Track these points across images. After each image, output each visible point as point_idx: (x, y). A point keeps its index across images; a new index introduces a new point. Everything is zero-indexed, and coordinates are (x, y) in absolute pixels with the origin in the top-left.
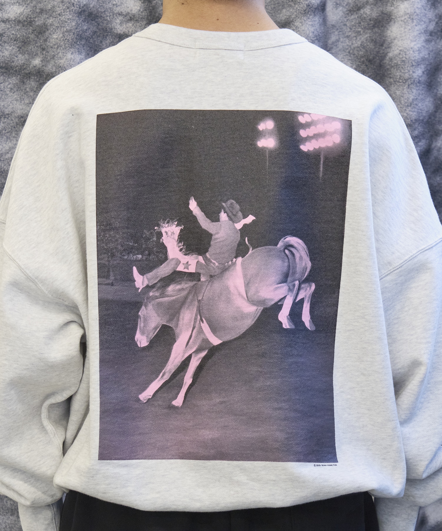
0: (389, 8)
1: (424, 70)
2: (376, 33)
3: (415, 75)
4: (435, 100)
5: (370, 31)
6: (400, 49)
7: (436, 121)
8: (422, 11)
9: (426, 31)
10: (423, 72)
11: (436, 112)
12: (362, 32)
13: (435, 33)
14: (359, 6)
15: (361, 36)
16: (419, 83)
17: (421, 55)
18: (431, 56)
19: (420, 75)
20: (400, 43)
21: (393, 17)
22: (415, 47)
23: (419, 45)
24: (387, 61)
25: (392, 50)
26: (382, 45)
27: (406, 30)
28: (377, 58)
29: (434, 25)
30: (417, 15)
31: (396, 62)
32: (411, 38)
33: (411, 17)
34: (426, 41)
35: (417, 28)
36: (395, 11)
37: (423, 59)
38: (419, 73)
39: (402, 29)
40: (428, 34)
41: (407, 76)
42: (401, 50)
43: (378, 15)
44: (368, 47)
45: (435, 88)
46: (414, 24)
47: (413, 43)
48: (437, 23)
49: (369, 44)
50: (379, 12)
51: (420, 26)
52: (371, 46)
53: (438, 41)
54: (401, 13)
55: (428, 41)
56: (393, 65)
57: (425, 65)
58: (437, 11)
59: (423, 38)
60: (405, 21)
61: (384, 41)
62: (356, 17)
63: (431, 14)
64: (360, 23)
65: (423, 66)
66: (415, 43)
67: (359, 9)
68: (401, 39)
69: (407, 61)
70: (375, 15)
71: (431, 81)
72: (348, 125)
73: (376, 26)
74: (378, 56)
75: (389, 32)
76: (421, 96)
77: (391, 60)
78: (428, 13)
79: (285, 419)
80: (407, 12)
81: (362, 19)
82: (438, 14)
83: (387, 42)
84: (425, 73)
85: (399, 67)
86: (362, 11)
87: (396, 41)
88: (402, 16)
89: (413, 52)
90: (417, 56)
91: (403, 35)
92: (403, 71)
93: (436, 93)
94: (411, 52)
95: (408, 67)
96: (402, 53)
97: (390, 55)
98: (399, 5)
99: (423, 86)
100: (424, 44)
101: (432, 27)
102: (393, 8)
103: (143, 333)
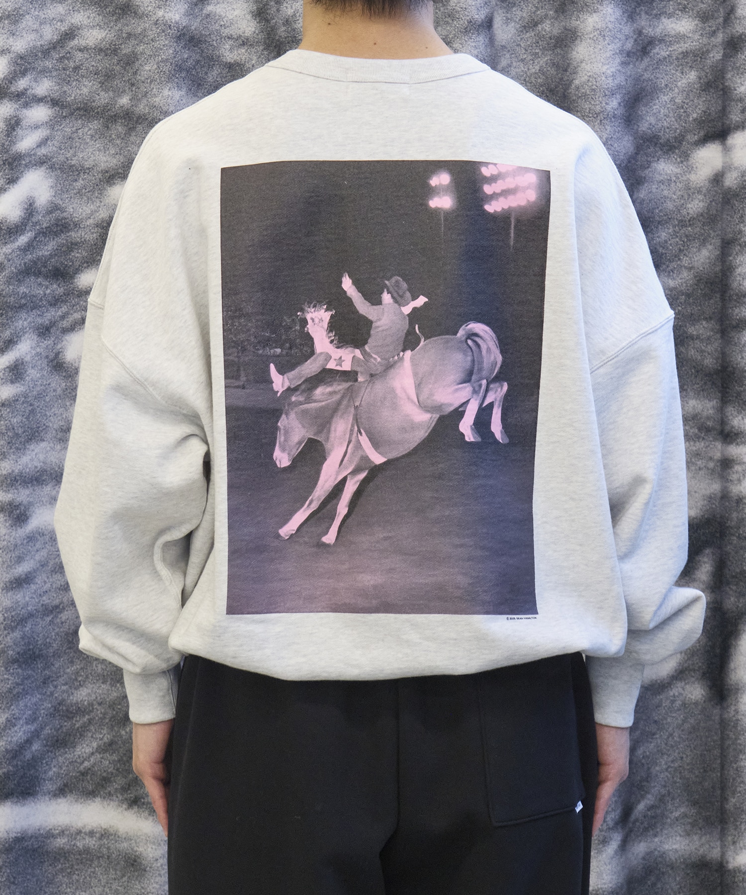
0: (574, 23)
1: (619, 101)
2: (557, 54)
3: (609, 108)
4: (635, 138)
5: (550, 52)
6: (588, 74)
7: (637, 165)
8: (616, 26)
9: (621, 52)
10: (619, 104)
11: (637, 154)
12: (540, 54)
13: (633, 53)
14: (536, 20)
15: (539, 59)
16: (614, 117)
17: (616, 82)
18: (628, 82)
19: (615, 107)
20: (588, 67)
21: (580, 34)
22: (608, 71)
23: (613, 70)
24: (572, 89)
25: (578, 76)
26: (566, 70)
27: (596, 50)
28: (561, 86)
29: (632, 43)
30: (610, 30)
31: (583, 91)
32: (602, 60)
33: (602, 33)
34: (622, 64)
35: (610, 47)
36: (582, 26)
37: (619, 87)
38: (614, 104)
39: (591, 49)
40: (624, 55)
41: (598, 108)
42: (590, 76)
43: (560, 31)
44: (548, 73)
45: (634, 124)
46: (606, 42)
47: (606, 67)
48: (636, 40)
49: (549, 69)
50: (562, 28)
51: (613, 44)
52: (553, 71)
53: (637, 63)
54: (589, 29)
55: (624, 64)
56: (580, 95)
57: (622, 95)
58: (635, 25)
59: (618, 60)
60: (595, 38)
61: (569, 64)
62: (533, 35)
63: (627, 29)
64: (538, 43)
65: (618, 96)
66: (608, 66)
67: (536, 24)
68: (589, 62)
69: (598, 90)
70: (556, 32)
71: (630, 115)
72: (545, 177)
73: (558, 45)
74: (562, 84)
75: (574, 53)
76: (617, 134)
77: (578, 88)
78: (623, 28)
79: (469, 560)
80: (597, 27)
81: (540, 37)
82: (638, 29)
83: (572, 67)
84: (622, 104)
85: (588, 98)
86: (540, 27)
87: (584, 64)
88: (591, 33)
89: (606, 78)
90: (611, 83)
91: (593, 56)
92: (592, 103)
93: (637, 130)
94: (603, 78)
95: (599, 97)
96: (591, 79)
97: (577, 82)
98: (587, 19)
99: (619, 121)
100: (619, 68)
101: (629, 45)
102: (578, 22)
103: (283, 450)
